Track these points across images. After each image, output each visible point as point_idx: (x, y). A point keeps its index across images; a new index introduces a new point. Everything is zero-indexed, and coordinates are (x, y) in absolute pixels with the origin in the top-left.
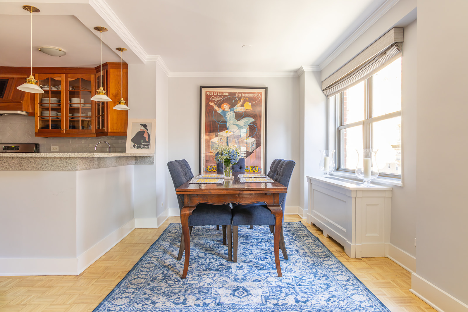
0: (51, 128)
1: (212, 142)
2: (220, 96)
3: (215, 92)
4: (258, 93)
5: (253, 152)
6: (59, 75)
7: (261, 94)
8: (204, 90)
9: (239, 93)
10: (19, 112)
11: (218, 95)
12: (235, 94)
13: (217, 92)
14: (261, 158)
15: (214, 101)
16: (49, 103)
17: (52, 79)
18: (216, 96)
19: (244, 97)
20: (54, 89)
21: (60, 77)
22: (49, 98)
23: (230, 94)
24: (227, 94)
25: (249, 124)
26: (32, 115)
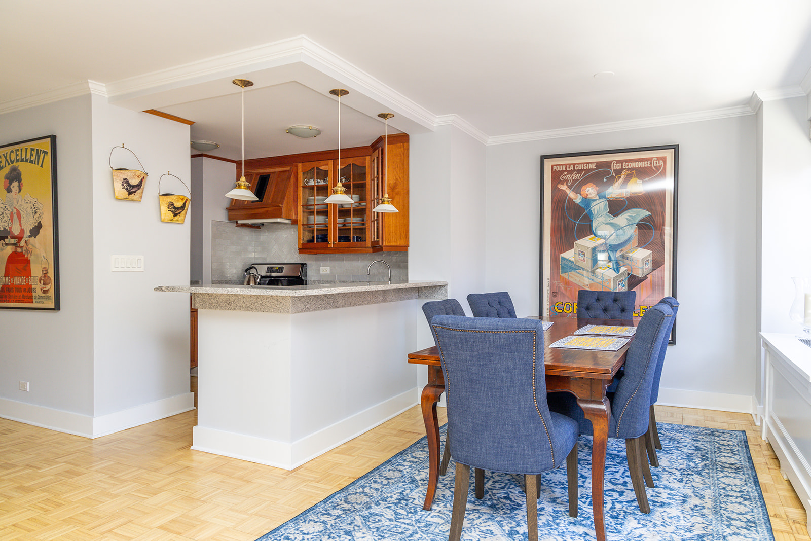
0: (317, 241)
1: (563, 259)
2: (579, 171)
3: (570, 165)
4: (658, 159)
5: (646, 278)
6: (325, 162)
7: (664, 159)
8: (548, 164)
9: (618, 162)
10: (279, 220)
11: (574, 170)
12: (608, 164)
13: (574, 165)
14: (663, 286)
15: (567, 181)
16: (314, 205)
17: (318, 168)
18: (571, 172)
19: (628, 169)
20: (322, 183)
21: (328, 165)
22: (313, 197)
23: (599, 165)
24: (593, 166)
25: (637, 221)
26: (295, 222)
